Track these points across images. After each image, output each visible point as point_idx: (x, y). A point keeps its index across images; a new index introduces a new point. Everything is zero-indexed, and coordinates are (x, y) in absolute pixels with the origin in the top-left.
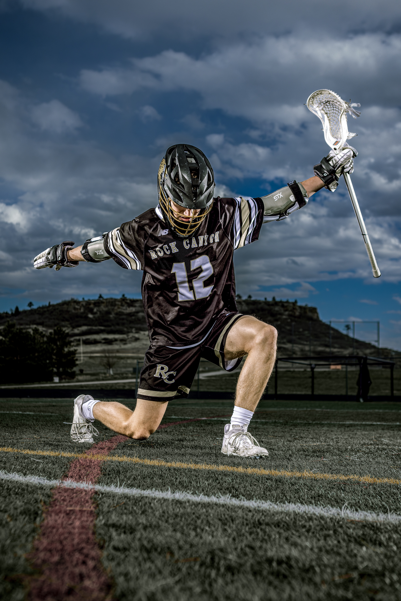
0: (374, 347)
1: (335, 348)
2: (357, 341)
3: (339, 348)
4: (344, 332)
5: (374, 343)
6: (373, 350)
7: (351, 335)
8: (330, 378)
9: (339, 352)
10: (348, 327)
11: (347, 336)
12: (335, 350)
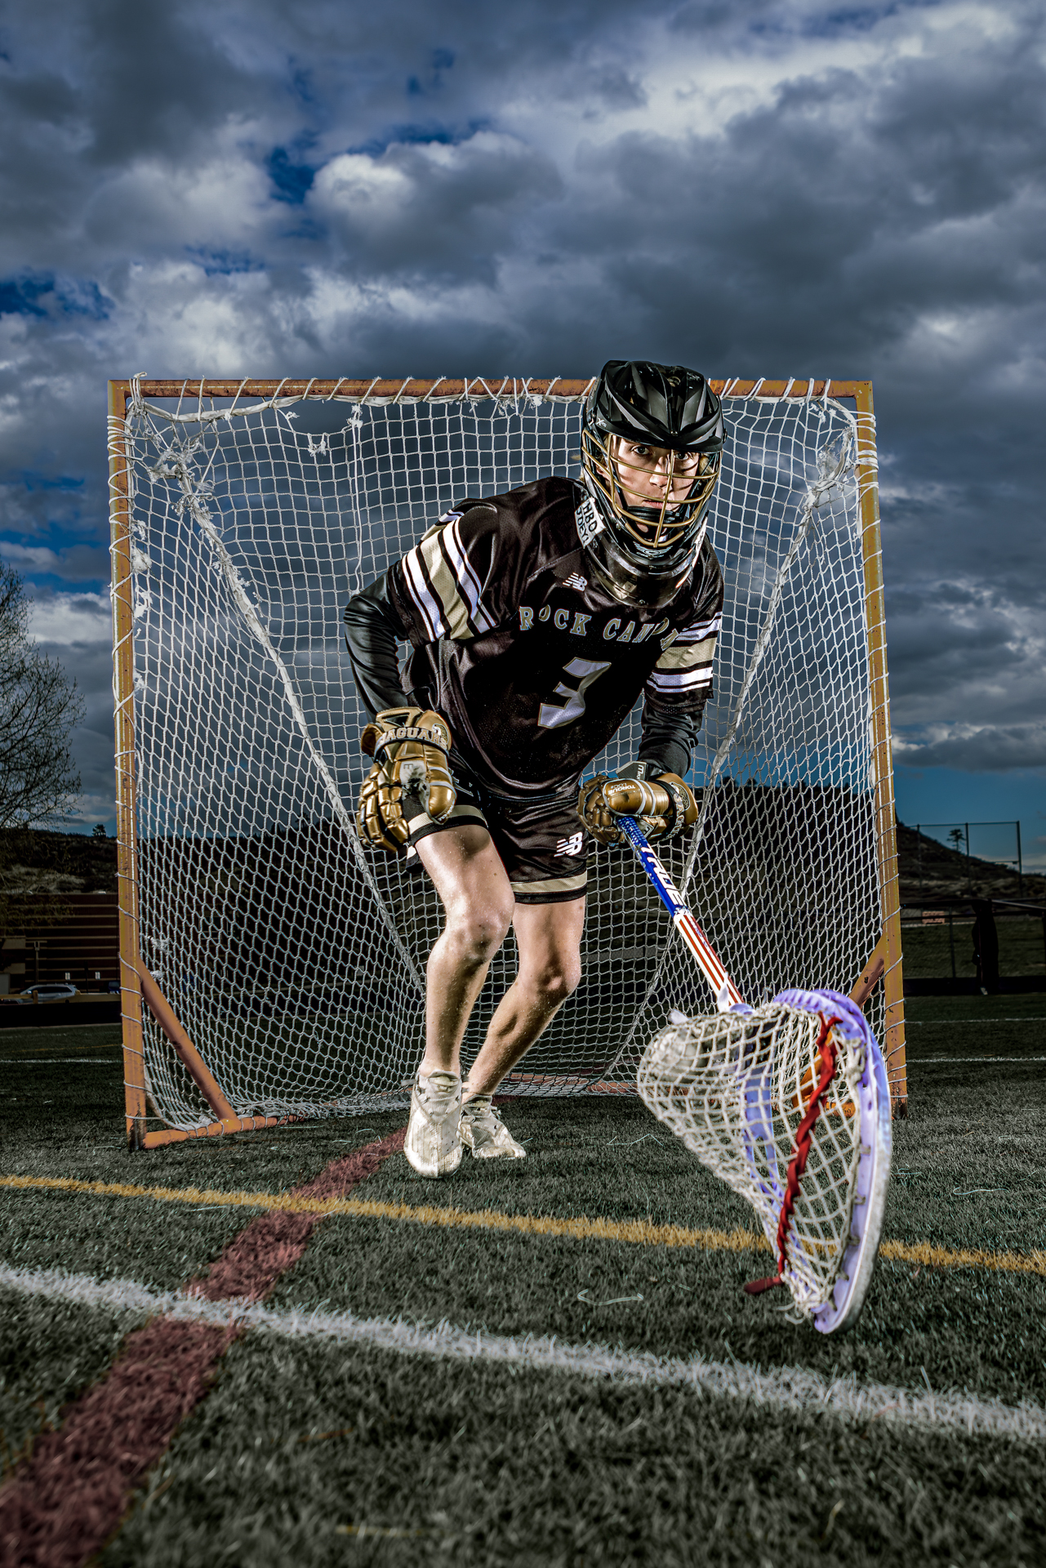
0: (1012, 873)
1: (932, 878)
2: (976, 862)
3: (938, 879)
4: (951, 845)
5: (1010, 865)
6: (1010, 880)
7: (964, 851)
8: (922, 943)
9: (940, 887)
10: (956, 835)
11: (957, 853)
12: (933, 883)
